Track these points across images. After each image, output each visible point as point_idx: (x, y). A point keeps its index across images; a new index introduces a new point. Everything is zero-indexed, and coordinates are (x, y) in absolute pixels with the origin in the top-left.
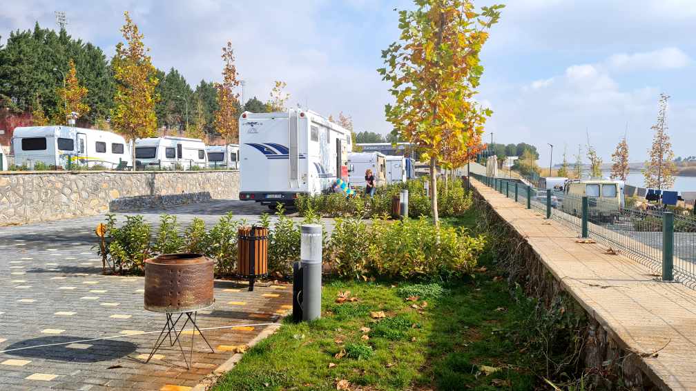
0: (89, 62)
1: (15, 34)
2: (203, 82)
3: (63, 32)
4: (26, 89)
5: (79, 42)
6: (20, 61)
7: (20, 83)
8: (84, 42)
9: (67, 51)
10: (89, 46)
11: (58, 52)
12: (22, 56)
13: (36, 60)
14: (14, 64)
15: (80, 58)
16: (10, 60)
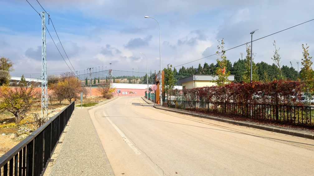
1: (235, 63)
6: (237, 69)
16: (235, 70)
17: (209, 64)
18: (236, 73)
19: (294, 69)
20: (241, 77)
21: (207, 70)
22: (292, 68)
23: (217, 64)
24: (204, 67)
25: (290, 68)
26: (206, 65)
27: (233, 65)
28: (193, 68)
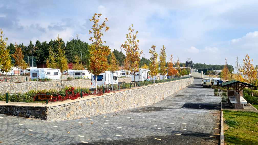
0: (85, 48)
1: (68, 42)
2: (114, 50)
3: (79, 40)
4: (71, 56)
5: (83, 42)
6: (70, 49)
7: (70, 55)
8: (84, 42)
9: (80, 45)
10: (85, 43)
11: (78, 45)
12: (70, 48)
13: (74, 48)
14: (69, 50)
15: (83, 47)
16: (68, 49)
17: (42, 42)
18: (68, 53)
19: (123, 53)
20: (73, 57)
21: (38, 48)
22: (121, 52)
23: (49, 43)
24: (36, 45)
25: (119, 52)
26: (38, 43)
27: (66, 44)
28: (24, 45)
